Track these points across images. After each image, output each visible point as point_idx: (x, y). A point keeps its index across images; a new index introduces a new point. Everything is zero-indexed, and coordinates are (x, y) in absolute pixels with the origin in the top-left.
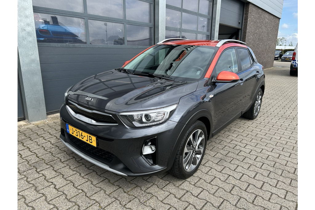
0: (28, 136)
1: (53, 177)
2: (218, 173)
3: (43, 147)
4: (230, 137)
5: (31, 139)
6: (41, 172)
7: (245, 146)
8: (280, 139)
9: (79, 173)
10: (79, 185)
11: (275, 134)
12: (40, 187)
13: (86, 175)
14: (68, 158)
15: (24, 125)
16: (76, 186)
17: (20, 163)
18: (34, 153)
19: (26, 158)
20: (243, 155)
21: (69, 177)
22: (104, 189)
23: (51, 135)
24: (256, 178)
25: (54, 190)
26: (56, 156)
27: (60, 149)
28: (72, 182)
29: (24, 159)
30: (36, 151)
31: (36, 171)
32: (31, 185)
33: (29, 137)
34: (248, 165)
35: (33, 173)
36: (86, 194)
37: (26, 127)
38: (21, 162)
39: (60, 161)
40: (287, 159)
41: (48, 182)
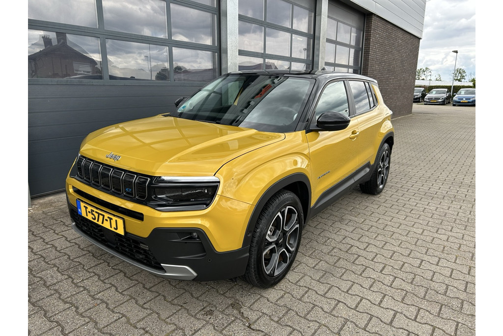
2: (319, 297)
4: (343, 232)
7: (367, 247)
8: (422, 233)
9: (75, 306)
10: (73, 330)
11: (414, 225)
13: (89, 309)
14: (60, 278)
16: (67, 332)
20: (362, 263)
21: (55, 315)
23: (35, 236)
24: (384, 304)
26: (38, 275)
27: (47, 263)
28: (60, 325)
34: (370, 282)
39: (44, 284)
40: (433, 268)
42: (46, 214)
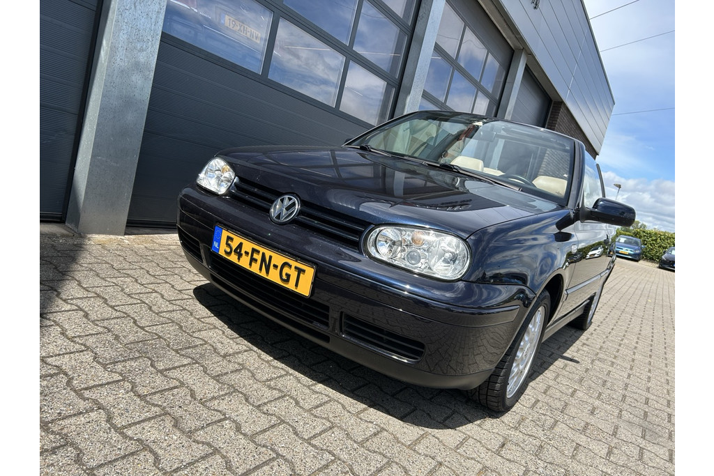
0: (86, 265)
1: (216, 395)
5: (98, 275)
6: (171, 374)
9: (291, 397)
10: (314, 436)
12: (190, 423)
13: (317, 407)
14: (236, 347)
16: (306, 438)
17: (92, 335)
18: (124, 312)
19: (106, 324)
21: (265, 404)
22: (397, 460)
23: (154, 276)
26: (195, 335)
28: (283, 422)
29: (97, 325)
31: (152, 365)
32: (157, 409)
33: (91, 270)
35: (144, 370)
37: (70, 241)
38: (91, 332)
39: (215, 352)
41: (209, 408)
42: (152, 250)
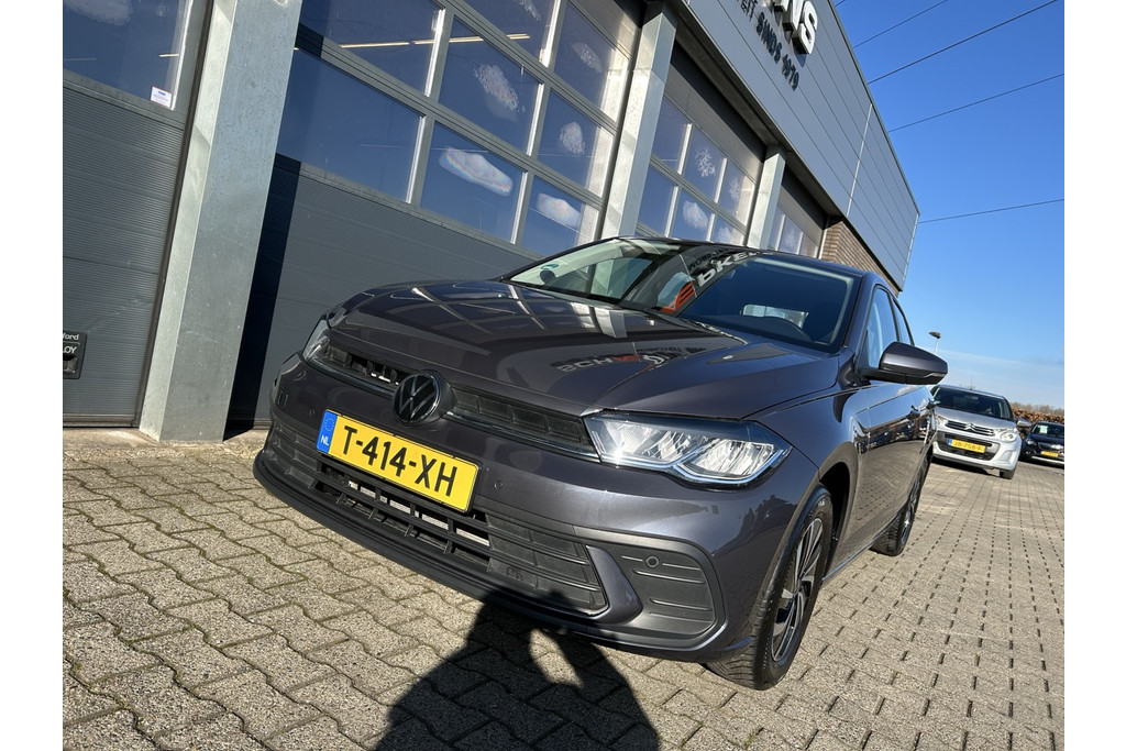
3: (272, 533)
15: (140, 446)
25: (443, 702)
27: (352, 553)
30: (254, 543)
36: (586, 731)
